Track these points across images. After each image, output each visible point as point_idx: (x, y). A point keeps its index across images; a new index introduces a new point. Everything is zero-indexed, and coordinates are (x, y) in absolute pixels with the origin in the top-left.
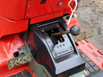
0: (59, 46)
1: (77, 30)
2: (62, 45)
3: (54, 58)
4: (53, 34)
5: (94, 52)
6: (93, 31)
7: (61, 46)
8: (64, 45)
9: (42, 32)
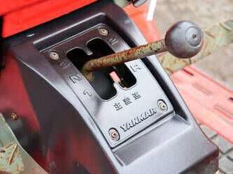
0: (123, 104)
1: (195, 36)
2: (132, 99)
3: (112, 148)
4: (92, 63)
5: (221, 103)
6: (210, 35)
7: (127, 101)
8: (136, 96)
9: (52, 61)
